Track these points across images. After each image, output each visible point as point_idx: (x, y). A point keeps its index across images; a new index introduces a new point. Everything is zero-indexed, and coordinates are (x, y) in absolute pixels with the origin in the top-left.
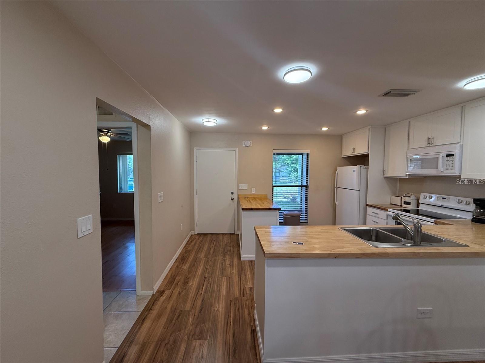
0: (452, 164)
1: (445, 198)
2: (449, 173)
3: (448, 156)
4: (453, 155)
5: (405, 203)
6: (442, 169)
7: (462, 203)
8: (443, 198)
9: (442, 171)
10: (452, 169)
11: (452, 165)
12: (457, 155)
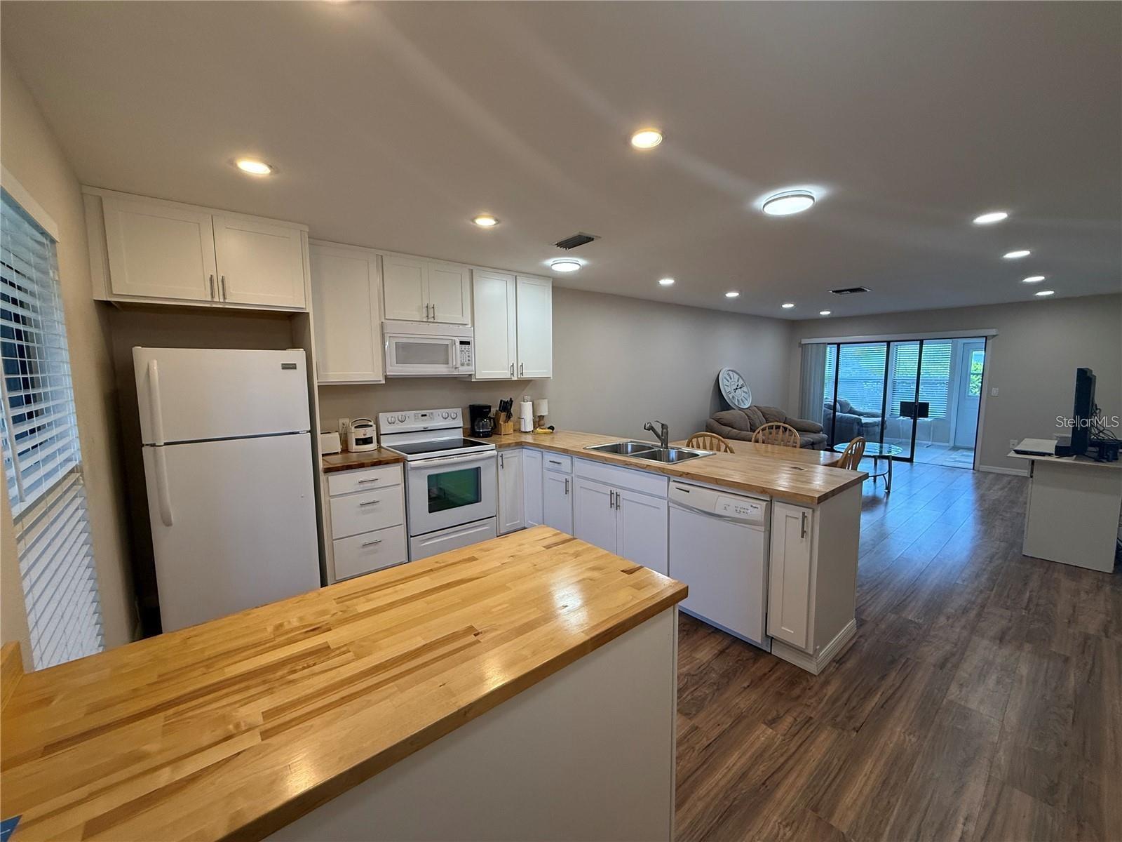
0: (469, 356)
1: (426, 415)
2: (464, 370)
3: (462, 343)
4: (468, 343)
5: (361, 442)
6: (456, 365)
7: (449, 418)
8: (423, 416)
9: (456, 368)
10: (468, 365)
11: (467, 358)
12: (472, 343)
